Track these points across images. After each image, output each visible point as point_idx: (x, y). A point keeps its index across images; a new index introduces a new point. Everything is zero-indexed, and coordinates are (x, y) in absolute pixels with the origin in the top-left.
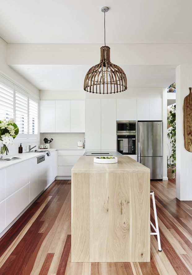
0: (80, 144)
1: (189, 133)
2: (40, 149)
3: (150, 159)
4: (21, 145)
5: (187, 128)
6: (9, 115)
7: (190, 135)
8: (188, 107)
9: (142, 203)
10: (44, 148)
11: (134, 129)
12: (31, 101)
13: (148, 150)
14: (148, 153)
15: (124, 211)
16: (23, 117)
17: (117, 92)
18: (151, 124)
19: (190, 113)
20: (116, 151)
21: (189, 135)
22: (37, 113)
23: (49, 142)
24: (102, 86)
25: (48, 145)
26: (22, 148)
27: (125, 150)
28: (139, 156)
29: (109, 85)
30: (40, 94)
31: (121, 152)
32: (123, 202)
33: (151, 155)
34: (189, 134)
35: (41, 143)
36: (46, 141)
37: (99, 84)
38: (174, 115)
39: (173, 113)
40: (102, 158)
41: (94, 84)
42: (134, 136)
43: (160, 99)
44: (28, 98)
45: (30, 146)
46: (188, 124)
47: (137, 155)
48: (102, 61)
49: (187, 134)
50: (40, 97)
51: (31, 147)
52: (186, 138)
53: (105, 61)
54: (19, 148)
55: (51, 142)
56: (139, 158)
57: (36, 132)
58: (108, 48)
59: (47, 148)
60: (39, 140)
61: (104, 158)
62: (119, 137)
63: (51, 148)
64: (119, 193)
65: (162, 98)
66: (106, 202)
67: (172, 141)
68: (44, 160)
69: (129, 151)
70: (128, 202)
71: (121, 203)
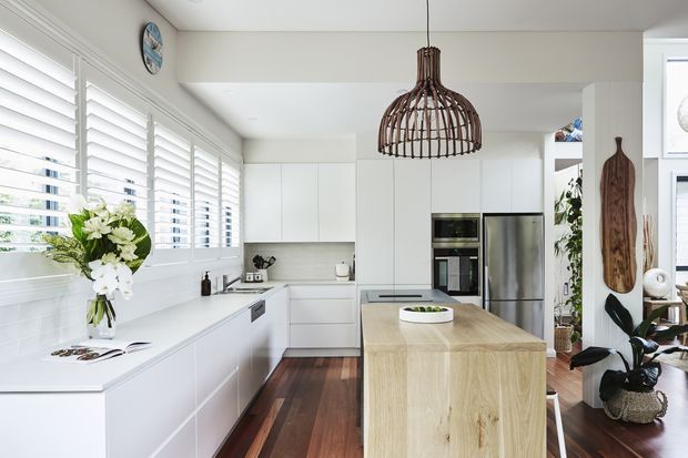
0: (343, 270)
1: (614, 246)
2: (246, 282)
3: (512, 305)
4: (207, 276)
5: (611, 236)
6: (178, 203)
7: (618, 252)
8: (612, 184)
9: (528, 422)
10: (255, 281)
11: (475, 235)
12: (225, 168)
13: (506, 283)
14: (506, 292)
15: (486, 439)
16: (208, 206)
17: (454, 154)
18: (514, 222)
19: (616, 198)
20: (430, 287)
21: (614, 252)
22: (237, 195)
23: (266, 265)
24: (425, 143)
25: (263, 273)
26: (209, 284)
27: (454, 285)
28: (487, 298)
29: (443, 142)
30: (243, 146)
31: (444, 289)
32: (485, 418)
33: (512, 295)
34: (614, 250)
35: (247, 269)
36: (259, 262)
37: (418, 140)
38: (576, 203)
39: (573, 197)
40: (416, 310)
41: (407, 139)
42: (474, 251)
43: (538, 161)
44: (220, 159)
45: (225, 277)
46: (614, 225)
47: (481, 297)
48: (421, 81)
49: (611, 250)
50: (243, 155)
51: (229, 281)
52: (608, 258)
53: (429, 83)
54: (203, 283)
55: (270, 264)
56: (487, 303)
57: (236, 242)
58: (436, 52)
59: (262, 281)
60: (241, 260)
61: (423, 310)
62: (437, 252)
63: (270, 279)
64: (475, 397)
65: (542, 157)
66: (446, 418)
67: (572, 265)
68: (264, 312)
69: (464, 287)
70: (496, 419)
71: (479, 422)
